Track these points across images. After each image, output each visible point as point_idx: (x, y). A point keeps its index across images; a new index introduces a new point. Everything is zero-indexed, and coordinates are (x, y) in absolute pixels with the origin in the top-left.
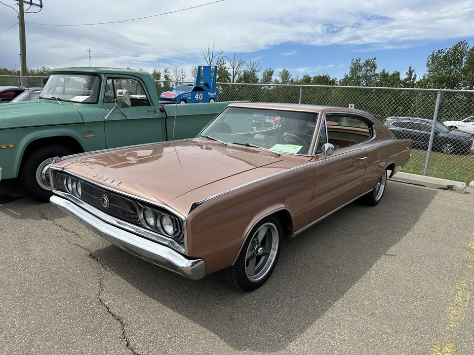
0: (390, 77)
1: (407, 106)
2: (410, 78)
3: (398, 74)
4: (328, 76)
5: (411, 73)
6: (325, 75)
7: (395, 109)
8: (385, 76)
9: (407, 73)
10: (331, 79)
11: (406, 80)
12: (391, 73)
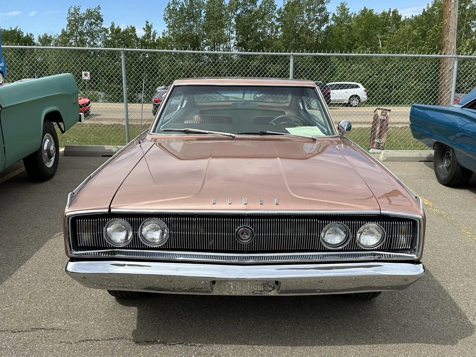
0: (124, 33)
1: (153, 71)
2: (148, 36)
3: (133, 29)
4: (19, 32)
5: (149, 28)
6: (13, 29)
7: (138, 77)
8: (116, 32)
9: (144, 29)
10: (25, 35)
11: (144, 38)
12: (123, 28)
